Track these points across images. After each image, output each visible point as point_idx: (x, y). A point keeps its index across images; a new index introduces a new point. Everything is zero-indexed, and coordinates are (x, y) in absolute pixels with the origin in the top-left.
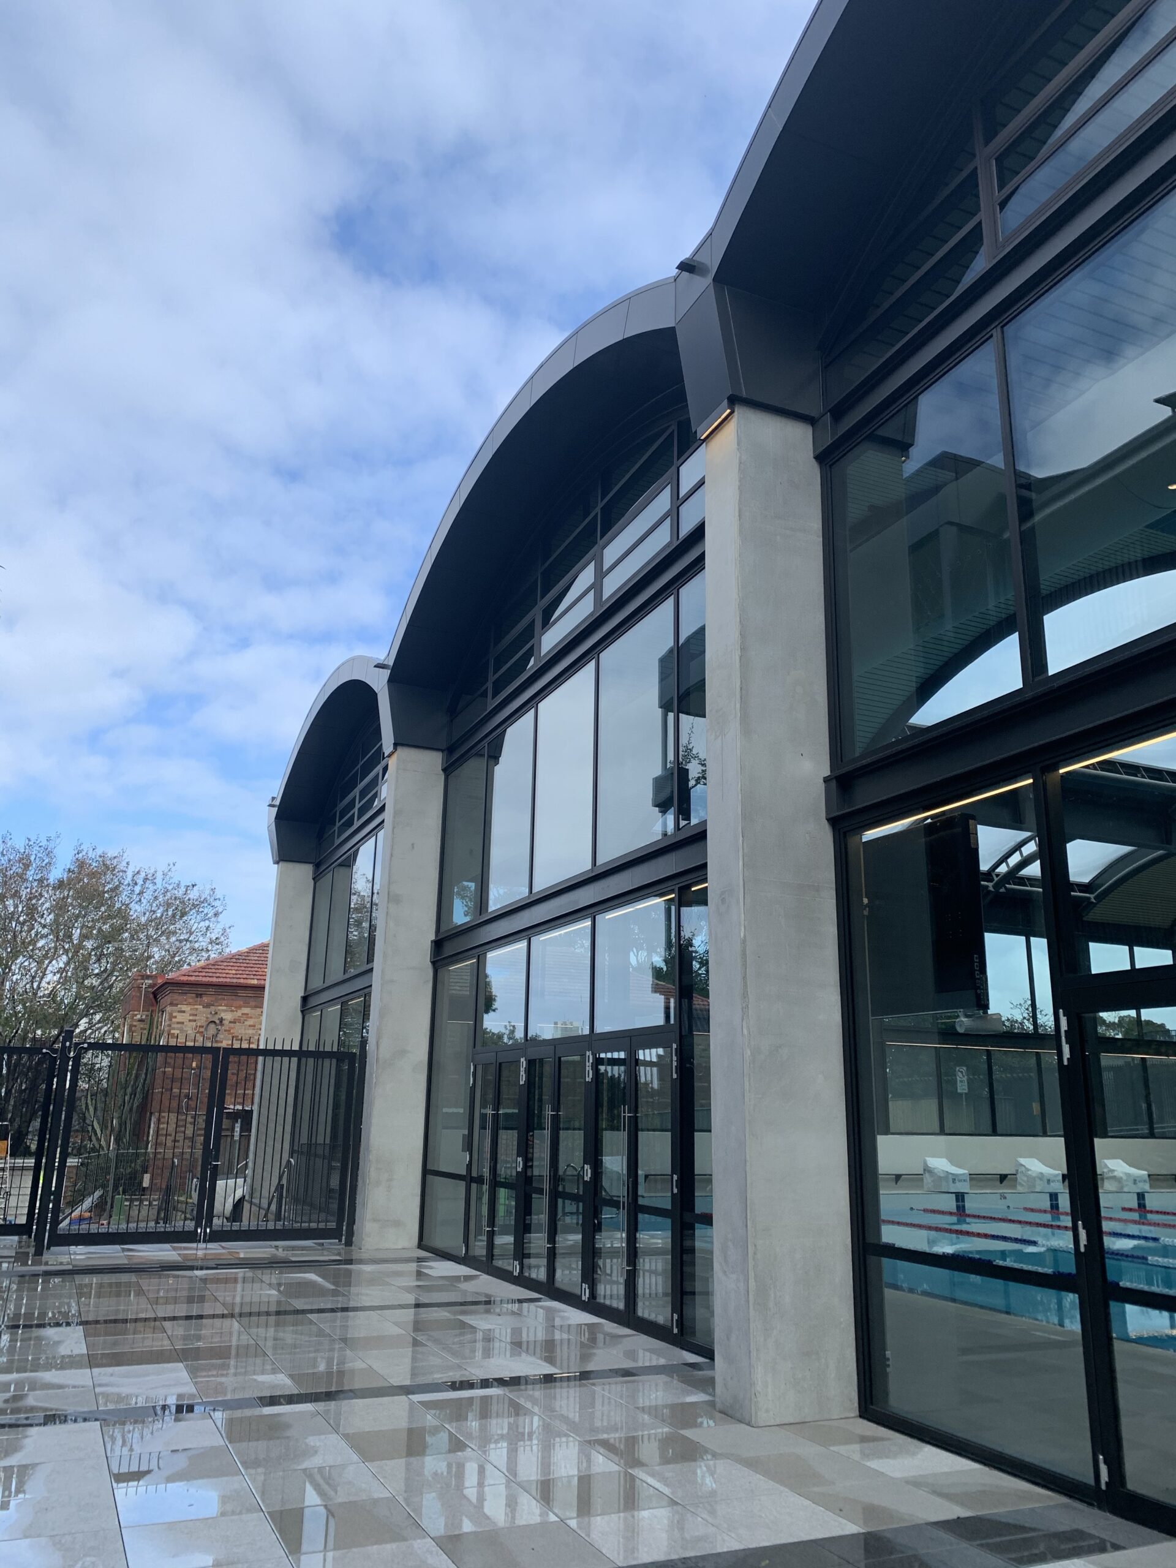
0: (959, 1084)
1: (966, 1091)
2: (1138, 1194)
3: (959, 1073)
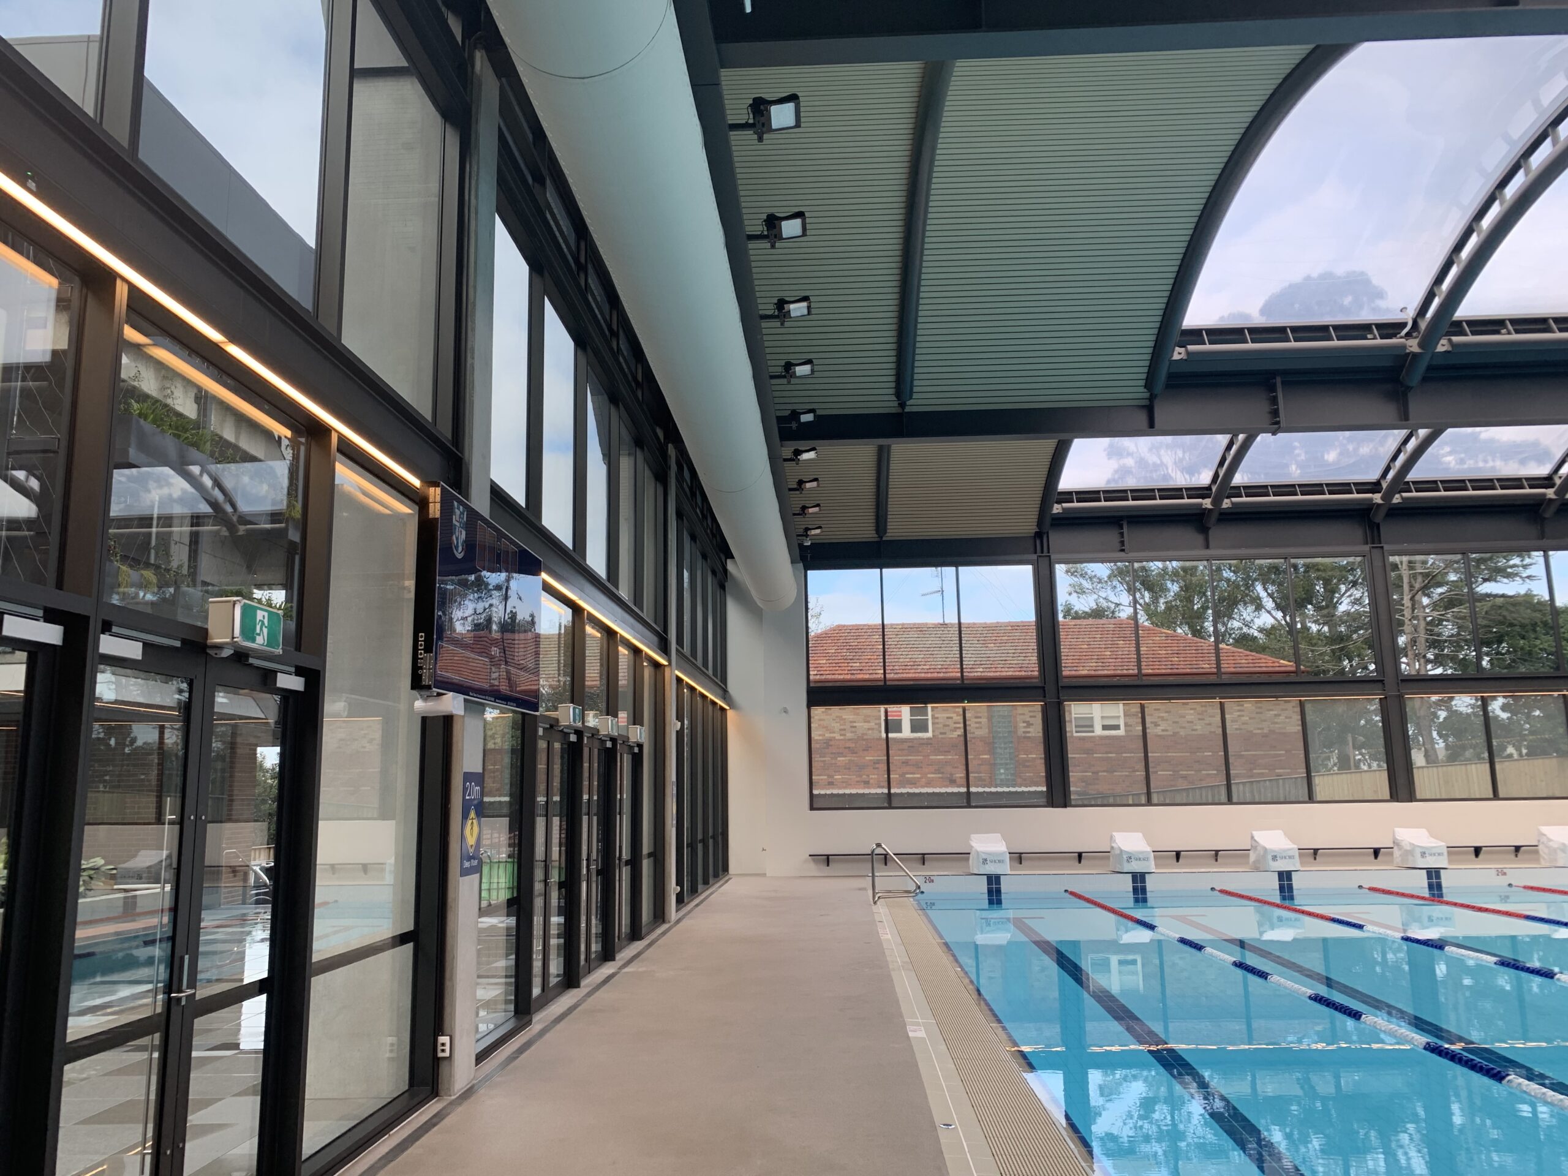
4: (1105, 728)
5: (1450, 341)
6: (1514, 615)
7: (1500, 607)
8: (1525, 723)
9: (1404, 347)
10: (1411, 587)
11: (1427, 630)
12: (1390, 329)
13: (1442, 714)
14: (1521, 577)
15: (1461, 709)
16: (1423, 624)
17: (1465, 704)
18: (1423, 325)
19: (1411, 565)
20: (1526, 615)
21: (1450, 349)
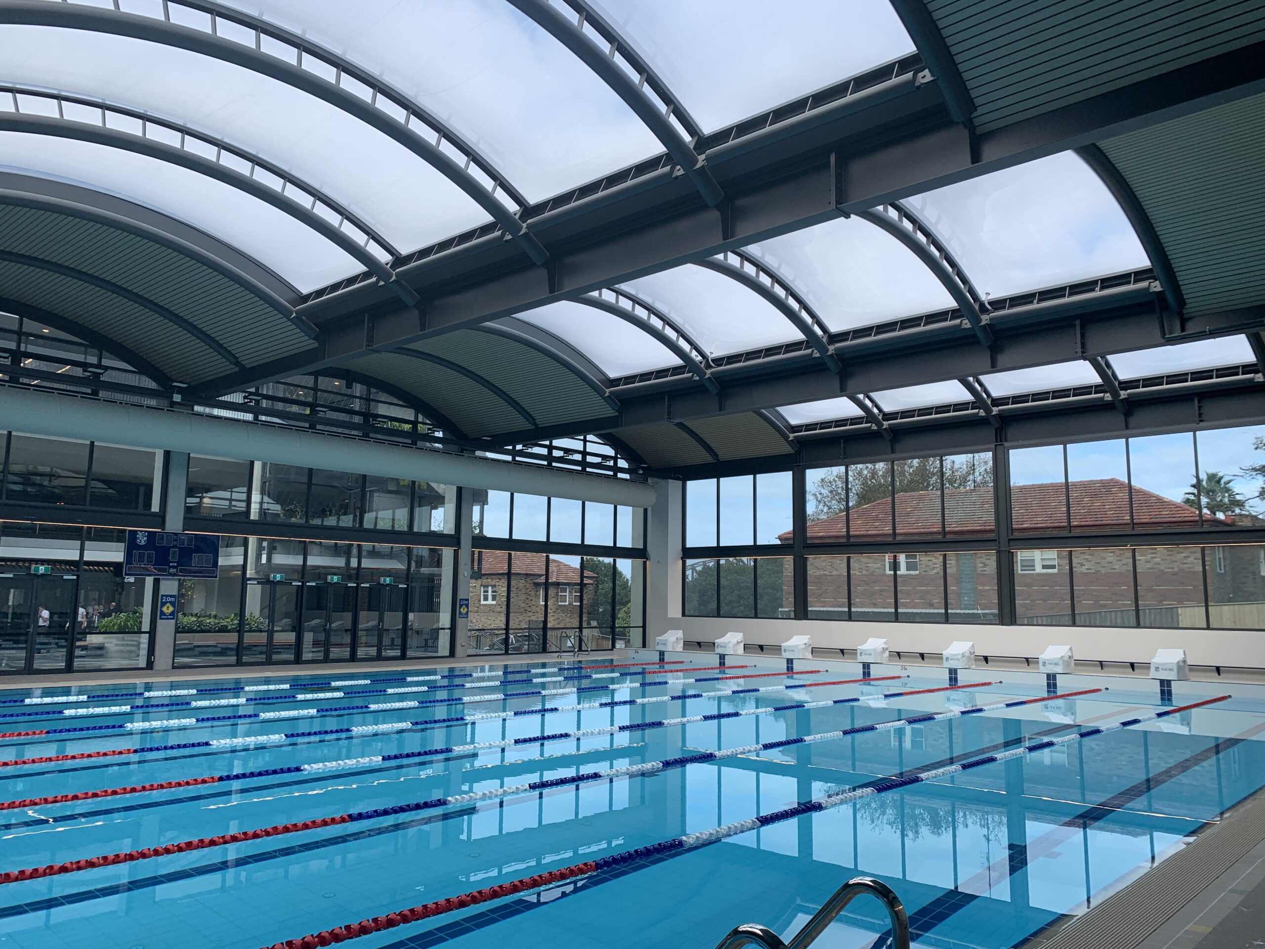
4: (1044, 567)
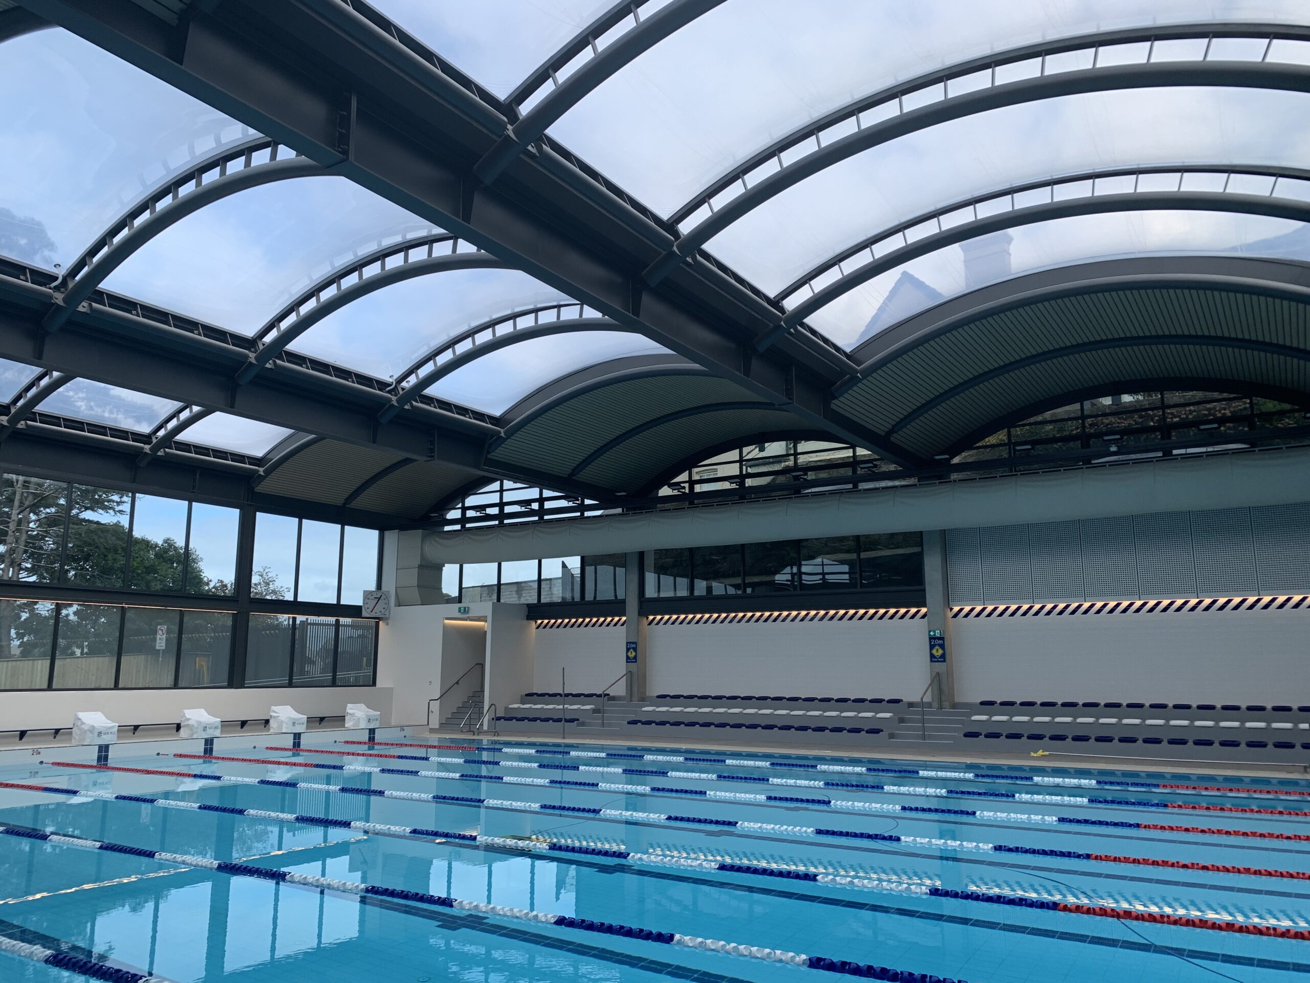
0: (158, 641)
1: (164, 648)
2: (295, 734)
3: (160, 632)
5: (90, 305)
6: (102, 540)
7: (92, 532)
8: (92, 628)
9: (51, 297)
10: (21, 503)
11: (27, 542)
12: (43, 278)
13: (24, 616)
14: (114, 511)
15: (42, 613)
16: (24, 537)
17: (47, 609)
18: (71, 285)
19: (26, 484)
20: (112, 540)
21: (89, 312)
